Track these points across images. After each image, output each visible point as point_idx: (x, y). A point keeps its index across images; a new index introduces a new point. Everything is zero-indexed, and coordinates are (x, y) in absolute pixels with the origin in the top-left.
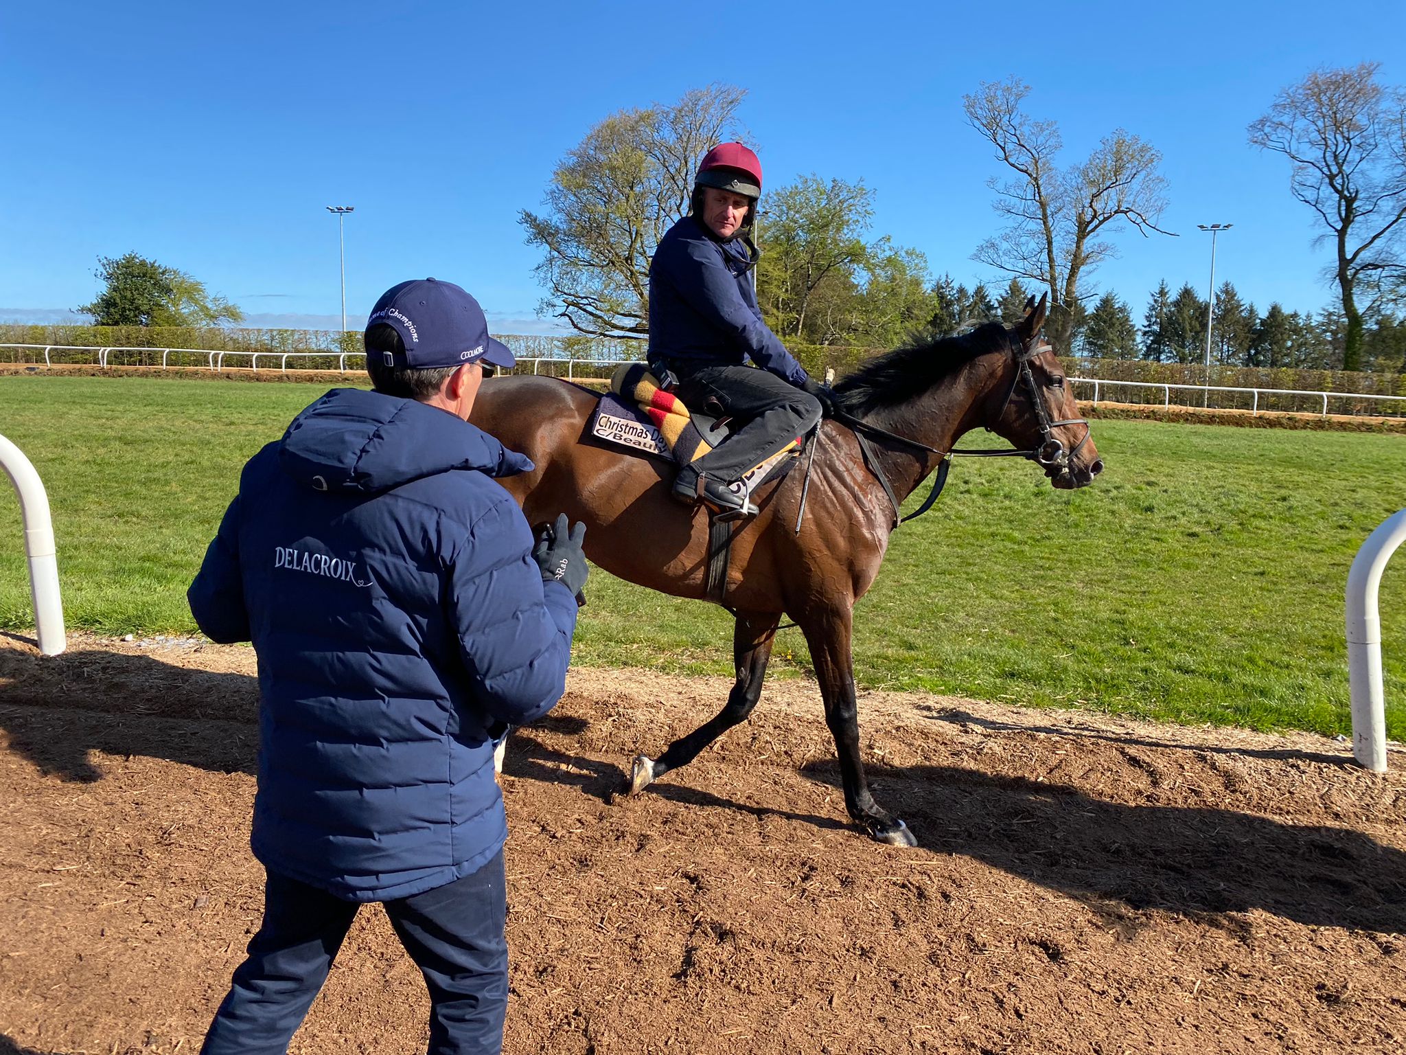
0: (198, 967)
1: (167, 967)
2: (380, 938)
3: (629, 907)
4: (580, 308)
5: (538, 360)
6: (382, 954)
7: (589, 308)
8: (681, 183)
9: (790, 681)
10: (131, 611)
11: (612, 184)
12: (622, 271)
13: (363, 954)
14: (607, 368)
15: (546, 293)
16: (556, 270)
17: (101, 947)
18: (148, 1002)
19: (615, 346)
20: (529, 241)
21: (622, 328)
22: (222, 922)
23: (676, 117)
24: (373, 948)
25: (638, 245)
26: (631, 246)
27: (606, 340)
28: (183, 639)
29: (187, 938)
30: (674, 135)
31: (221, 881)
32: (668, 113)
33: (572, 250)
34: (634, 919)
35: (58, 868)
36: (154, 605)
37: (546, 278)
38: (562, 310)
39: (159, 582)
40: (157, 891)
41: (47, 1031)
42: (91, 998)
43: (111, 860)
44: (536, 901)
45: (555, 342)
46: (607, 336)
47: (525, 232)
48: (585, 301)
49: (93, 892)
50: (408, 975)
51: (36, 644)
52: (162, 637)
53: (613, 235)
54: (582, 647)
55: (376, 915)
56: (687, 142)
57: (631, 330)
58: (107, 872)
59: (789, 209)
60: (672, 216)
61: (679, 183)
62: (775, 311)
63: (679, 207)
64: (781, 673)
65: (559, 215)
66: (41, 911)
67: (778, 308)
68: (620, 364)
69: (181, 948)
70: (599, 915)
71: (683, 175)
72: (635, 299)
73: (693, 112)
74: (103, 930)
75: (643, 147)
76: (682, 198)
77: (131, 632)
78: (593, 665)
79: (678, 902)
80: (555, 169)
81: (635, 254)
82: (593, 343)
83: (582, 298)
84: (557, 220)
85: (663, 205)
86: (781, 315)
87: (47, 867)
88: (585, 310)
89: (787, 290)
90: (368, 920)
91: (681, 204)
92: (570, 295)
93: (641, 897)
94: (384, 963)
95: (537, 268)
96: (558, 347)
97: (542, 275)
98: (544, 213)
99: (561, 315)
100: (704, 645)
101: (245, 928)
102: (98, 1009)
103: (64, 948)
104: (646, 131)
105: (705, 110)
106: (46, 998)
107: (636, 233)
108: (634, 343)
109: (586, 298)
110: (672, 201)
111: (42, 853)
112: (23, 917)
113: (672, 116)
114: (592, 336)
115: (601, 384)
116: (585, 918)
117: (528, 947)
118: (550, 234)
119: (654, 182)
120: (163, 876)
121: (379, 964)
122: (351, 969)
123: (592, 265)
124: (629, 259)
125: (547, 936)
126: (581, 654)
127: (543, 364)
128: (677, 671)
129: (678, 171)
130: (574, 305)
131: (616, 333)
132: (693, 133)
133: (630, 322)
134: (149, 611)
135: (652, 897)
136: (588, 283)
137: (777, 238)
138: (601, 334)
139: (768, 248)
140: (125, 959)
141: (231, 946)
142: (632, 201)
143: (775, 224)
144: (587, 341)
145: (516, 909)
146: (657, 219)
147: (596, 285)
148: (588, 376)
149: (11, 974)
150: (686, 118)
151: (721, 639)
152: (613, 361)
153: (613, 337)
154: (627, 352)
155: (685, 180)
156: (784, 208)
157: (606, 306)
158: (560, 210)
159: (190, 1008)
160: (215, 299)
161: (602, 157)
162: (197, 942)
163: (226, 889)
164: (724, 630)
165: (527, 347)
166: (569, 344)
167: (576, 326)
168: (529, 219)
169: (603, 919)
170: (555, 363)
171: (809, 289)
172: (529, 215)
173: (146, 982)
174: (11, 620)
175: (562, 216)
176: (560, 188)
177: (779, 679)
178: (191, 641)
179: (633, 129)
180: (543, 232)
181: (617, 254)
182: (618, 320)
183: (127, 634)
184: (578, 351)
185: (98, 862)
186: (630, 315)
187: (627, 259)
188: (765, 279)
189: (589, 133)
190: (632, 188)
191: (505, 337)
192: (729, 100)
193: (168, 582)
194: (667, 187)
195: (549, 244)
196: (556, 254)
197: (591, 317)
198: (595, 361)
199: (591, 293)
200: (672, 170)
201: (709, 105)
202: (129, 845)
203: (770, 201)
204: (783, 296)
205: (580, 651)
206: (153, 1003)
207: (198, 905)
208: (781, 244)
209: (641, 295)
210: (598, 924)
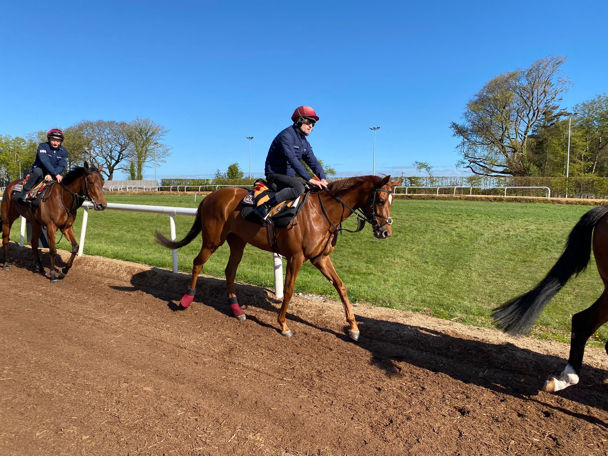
0: (335, 429)
1: (324, 426)
2: (405, 433)
3: (521, 446)
4: (477, 164)
5: (456, 187)
6: (407, 440)
7: (481, 164)
8: (529, 103)
9: (598, 349)
10: (301, 284)
11: (494, 107)
12: (498, 146)
13: (398, 439)
14: (489, 190)
15: (461, 158)
16: (466, 147)
17: (300, 412)
18: (318, 438)
19: (493, 180)
20: (454, 135)
21: (496, 172)
22: (342, 412)
23: (528, 73)
24: (403, 437)
25: (506, 134)
26: (503, 134)
27: (489, 178)
28: (318, 297)
29: (331, 416)
30: (527, 82)
31: (341, 396)
32: (524, 72)
33: (474, 138)
34: (524, 452)
35: (285, 379)
36: (309, 282)
37: (461, 151)
38: (468, 165)
39: (310, 274)
40: (318, 395)
41: (285, 440)
42: (299, 431)
43: (301, 379)
44: (474, 432)
45: (464, 179)
46: (489, 175)
47: (452, 131)
48: (479, 160)
49: (297, 390)
50: (418, 452)
51: (274, 293)
52: (311, 295)
53: (493, 130)
54: (483, 319)
55: (403, 423)
56: (534, 85)
57: (501, 172)
58: (301, 384)
59: (590, 110)
60: (524, 119)
61: (528, 104)
62: (579, 161)
63: (528, 115)
64: (593, 344)
65: (468, 123)
66: (280, 394)
67: (581, 160)
68: (495, 188)
69: (328, 419)
70: (506, 446)
71: (531, 99)
72: (504, 158)
73: (538, 70)
74: (301, 406)
75: (511, 89)
76: (530, 111)
77: (301, 292)
78: (489, 328)
79: (547, 449)
80: (467, 103)
81: (505, 138)
82: (482, 179)
83: (478, 159)
84: (468, 125)
85: (520, 115)
86: (583, 163)
87: (281, 378)
88: (479, 165)
89: (586, 151)
90: (400, 425)
91: (529, 113)
92: (472, 158)
93: (527, 442)
94: (407, 445)
95: (457, 147)
96: (465, 181)
97: (459, 150)
98: (462, 122)
99: (467, 167)
100: (547, 325)
101: (351, 417)
102: (301, 436)
103: (288, 410)
104: (512, 82)
105: (544, 68)
106: (283, 428)
107: (506, 128)
108: (503, 179)
109: (479, 159)
110: (525, 112)
111: (279, 372)
112: (275, 395)
113: (526, 73)
114: (482, 176)
115: (486, 198)
116: (499, 446)
117: (472, 453)
118: (464, 132)
119: (515, 105)
120: (320, 388)
121: (405, 444)
122: (394, 444)
123: (483, 144)
124: (501, 140)
125: (481, 450)
126: (483, 322)
127: (458, 189)
128: (533, 336)
129: (528, 98)
130: (473, 162)
131: (494, 174)
132: (537, 80)
133: (501, 169)
134: (307, 285)
135: (532, 443)
136: (481, 152)
137: (582, 125)
138: (486, 175)
139: (576, 131)
140: (309, 419)
141: (347, 423)
142: (504, 114)
143: (581, 119)
144: (479, 178)
145: (465, 434)
146: (516, 121)
147: (486, 153)
148: (479, 194)
149: (272, 416)
150: (534, 73)
151: (556, 323)
152: (491, 187)
153: (492, 176)
154: (499, 183)
155: (532, 102)
156: (587, 111)
157: (488, 162)
158: (469, 121)
159: (333, 444)
160: (326, 167)
161: (490, 96)
162: (334, 419)
163: (343, 399)
164: (558, 319)
165: (451, 182)
166: (470, 179)
167: (474, 172)
168: (455, 126)
169: (508, 449)
170: (463, 189)
171: (600, 149)
172: (454, 124)
173: (317, 430)
174: (263, 284)
175: (470, 123)
176: (469, 111)
177: (591, 347)
178: (321, 297)
179: (506, 81)
180: (460, 131)
181: (495, 138)
182: (495, 168)
183: (299, 293)
184: (474, 183)
185: (297, 379)
186: (501, 166)
187: (500, 140)
188: (574, 146)
189: (484, 85)
190: (504, 108)
191: (441, 177)
192: (558, 62)
193: (313, 274)
194: (522, 106)
195: (463, 136)
196: (466, 140)
197: (481, 167)
198: (483, 187)
199: (482, 157)
200: (525, 98)
201: (547, 66)
202: (307, 375)
203: (578, 108)
204: (584, 153)
205: (483, 320)
206: (320, 439)
207: (333, 404)
208: (584, 128)
209: (507, 156)
210: (506, 450)
